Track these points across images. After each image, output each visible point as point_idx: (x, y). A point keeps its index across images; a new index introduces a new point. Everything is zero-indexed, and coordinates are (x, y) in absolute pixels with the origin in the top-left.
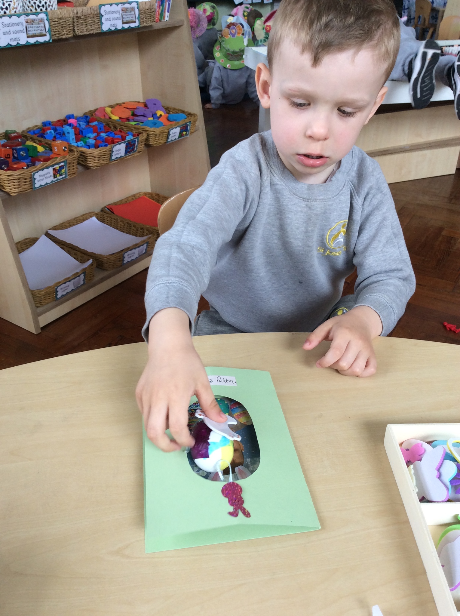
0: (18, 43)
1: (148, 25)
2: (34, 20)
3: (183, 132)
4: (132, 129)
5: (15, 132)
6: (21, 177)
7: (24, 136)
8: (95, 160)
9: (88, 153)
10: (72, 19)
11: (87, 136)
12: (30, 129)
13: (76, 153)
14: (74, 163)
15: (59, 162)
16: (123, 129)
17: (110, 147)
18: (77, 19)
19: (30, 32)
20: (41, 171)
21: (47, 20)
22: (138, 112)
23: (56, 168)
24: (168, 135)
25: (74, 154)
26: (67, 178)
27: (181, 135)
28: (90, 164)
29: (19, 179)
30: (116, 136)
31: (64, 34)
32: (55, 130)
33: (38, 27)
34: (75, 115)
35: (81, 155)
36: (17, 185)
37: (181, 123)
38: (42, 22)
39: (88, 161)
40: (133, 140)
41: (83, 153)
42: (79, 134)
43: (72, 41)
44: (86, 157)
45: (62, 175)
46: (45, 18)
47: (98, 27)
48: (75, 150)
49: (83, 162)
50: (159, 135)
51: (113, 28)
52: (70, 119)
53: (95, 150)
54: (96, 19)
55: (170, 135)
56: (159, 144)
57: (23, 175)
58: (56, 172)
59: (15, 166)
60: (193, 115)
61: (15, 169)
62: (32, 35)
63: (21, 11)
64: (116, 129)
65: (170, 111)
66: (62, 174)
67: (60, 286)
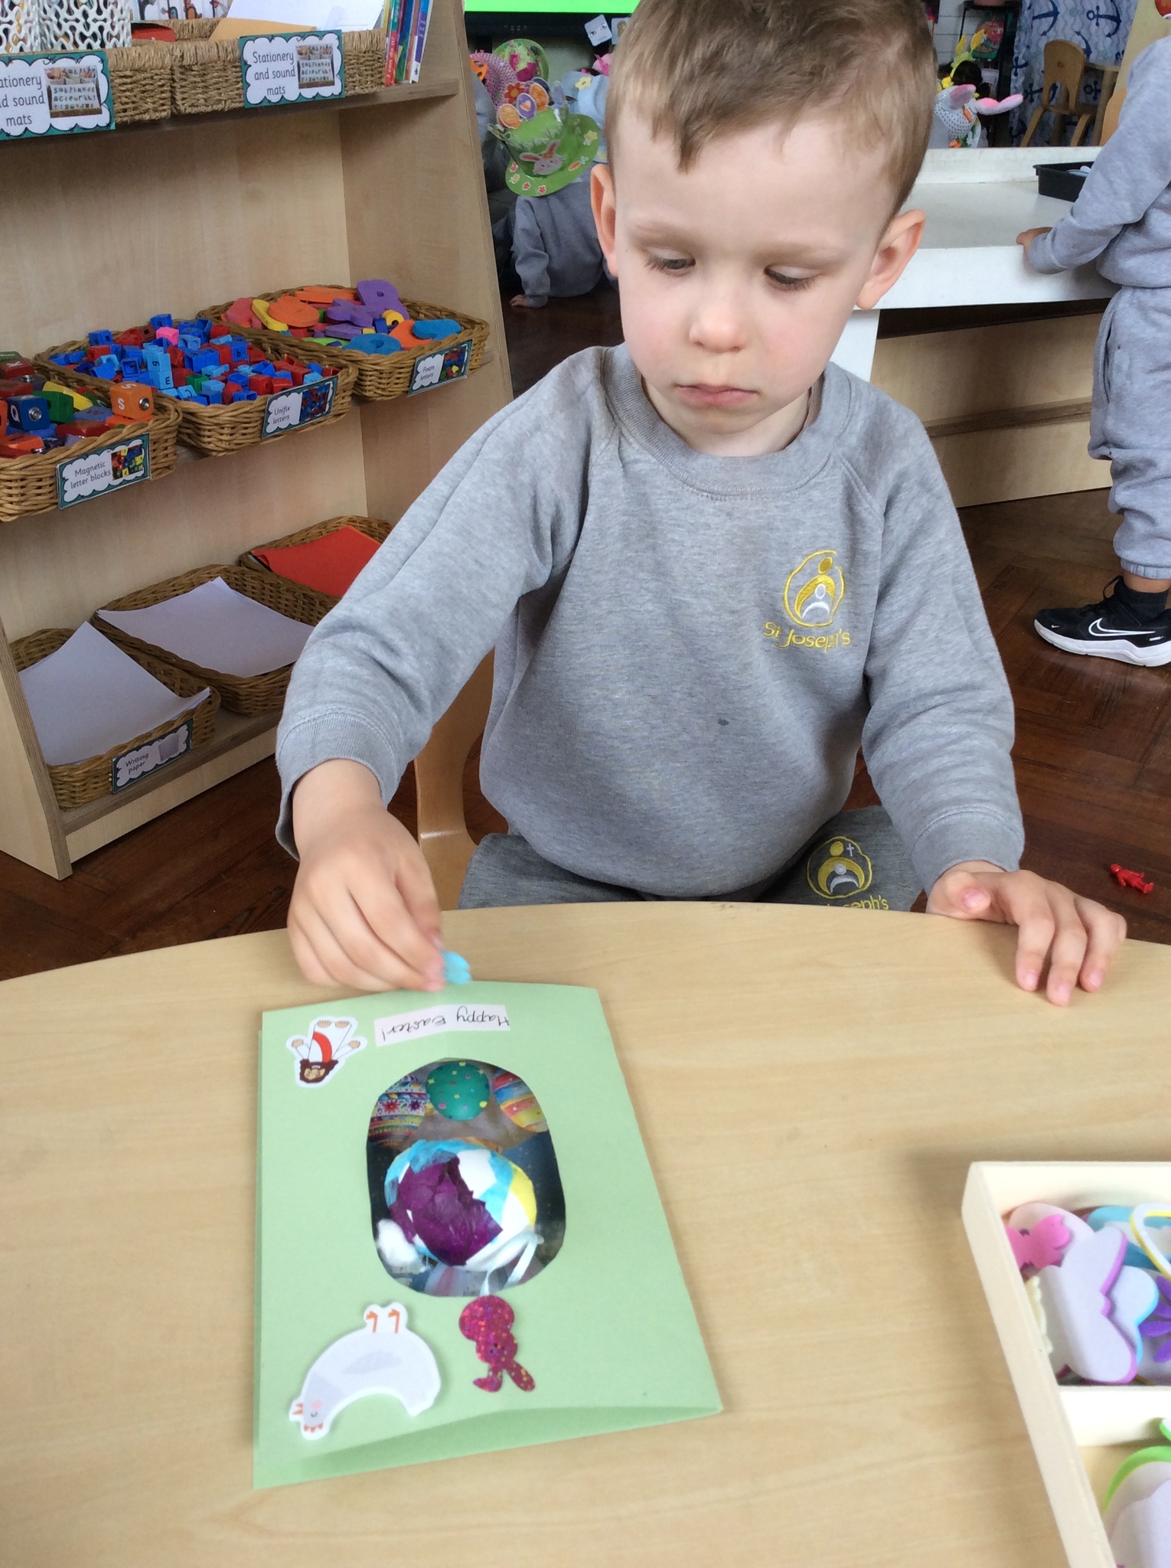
0: (26, 129)
1: (367, 91)
2: (71, 72)
3: (451, 366)
4: (321, 357)
5: (17, 357)
6: (30, 473)
7: (40, 369)
8: (222, 434)
9: (205, 417)
10: (169, 71)
11: (203, 374)
12: (57, 351)
13: (173, 416)
14: (166, 441)
15: (127, 437)
16: (297, 357)
17: (262, 403)
18: (182, 73)
19: (58, 103)
20: (81, 461)
21: (102, 72)
22: (336, 314)
23: (120, 451)
24: (413, 373)
25: (169, 419)
26: (148, 480)
27: (446, 373)
28: (209, 443)
29: (22, 480)
30: (278, 373)
31: (147, 111)
32: (122, 355)
33: (79, 90)
34: (173, 318)
35: (185, 420)
36: (17, 495)
37: (447, 343)
38: (90, 77)
39: (204, 436)
40: (322, 384)
41: (192, 414)
42: (184, 367)
43: (168, 128)
44: (197, 425)
45: (134, 472)
46: (100, 67)
47: (239, 95)
48: (171, 407)
49: (189, 438)
50: (390, 373)
51: (275, 99)
52: (162, 328)
53: (222, 409)
54: (231, 74)
55: (418, 373)
56: (391, 396)
57: (33, 470)
58: (120, 463)
59: (13, 446)
60: (478, 324)
61: (12, 455)
62: (64, 109)
63: (37, 48)
64: (279, 357)
65: (419, 313)
66: (136, 469)
67: (124, 755)
